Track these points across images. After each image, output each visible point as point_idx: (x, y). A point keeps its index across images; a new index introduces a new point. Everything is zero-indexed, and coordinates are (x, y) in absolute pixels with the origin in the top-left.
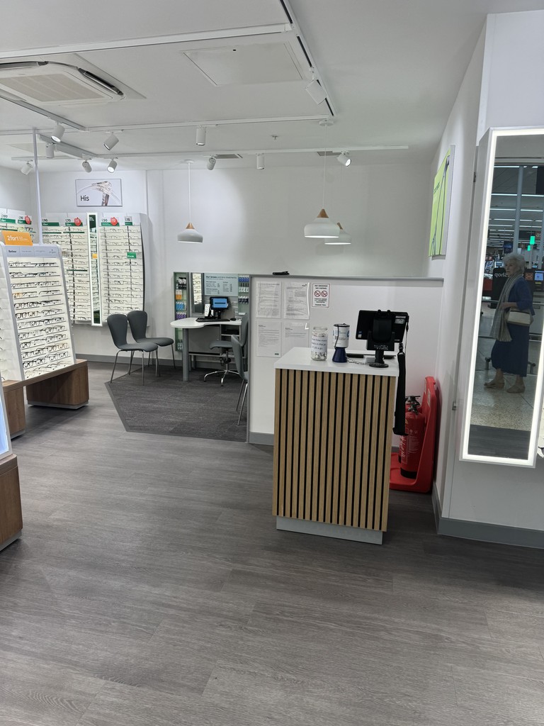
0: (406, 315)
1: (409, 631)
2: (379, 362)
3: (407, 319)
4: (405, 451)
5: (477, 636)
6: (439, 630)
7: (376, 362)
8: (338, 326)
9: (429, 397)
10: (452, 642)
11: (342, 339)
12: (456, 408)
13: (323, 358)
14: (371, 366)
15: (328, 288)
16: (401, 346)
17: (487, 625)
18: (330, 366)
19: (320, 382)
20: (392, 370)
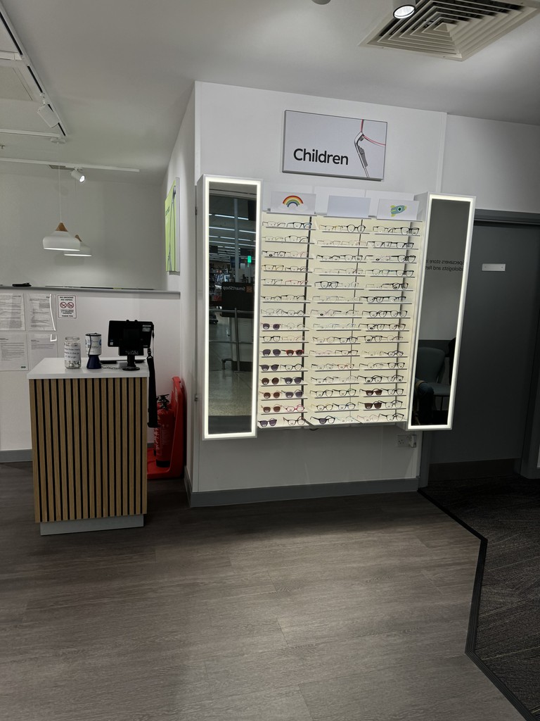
0: (151, 323)
1: (172, 586)
2: (131, 365)
3: (152, 327)
4: (159, 444)
5: (224, 575)
6: (195, 579)
7: (128, 365)
8: (90, 335)
9: (176, 394)
10: (205, 585)
11: (95, 347)
12: (198, 400)
13: (77, 366)
14: (124, 369)
15: (74, 299)
16: (149, 351)
17: (230, 565)
18: (85, 373)
19: (77, 388)
20: (143, 372)
